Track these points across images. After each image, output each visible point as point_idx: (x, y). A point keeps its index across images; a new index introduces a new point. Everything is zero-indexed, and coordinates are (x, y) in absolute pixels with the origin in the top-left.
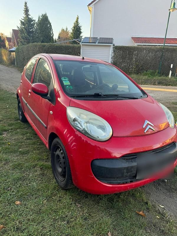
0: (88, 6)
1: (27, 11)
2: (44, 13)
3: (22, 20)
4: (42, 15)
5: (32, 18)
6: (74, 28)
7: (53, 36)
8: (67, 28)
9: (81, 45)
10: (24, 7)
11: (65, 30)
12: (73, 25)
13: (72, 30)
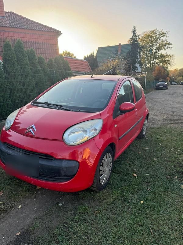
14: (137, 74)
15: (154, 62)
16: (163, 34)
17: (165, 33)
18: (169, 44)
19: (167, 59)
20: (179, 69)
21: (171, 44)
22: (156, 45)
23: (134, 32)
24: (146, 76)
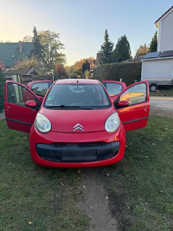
0: (155, 23)
1: (107, 37)
2: (123, 35)
3: (102, 45)
4: (121, 37)
5: (110, 42)
6: (152, 43)
7: (130, 54)
8: (145, 45)
9: (142, 61)
10: (105, 34)
11: (144, 46)
12: (151, 40)
13: (150, 46)
14: (46, 72)
15: (51, 59)
16: (56, 36)
17: (57, 34)
18: (61, 45)
19: (62, 57)
20: (70, 66)
21: (63, 45)
22: (51, 45)
23: (35, 32)
24: (53, 73)
